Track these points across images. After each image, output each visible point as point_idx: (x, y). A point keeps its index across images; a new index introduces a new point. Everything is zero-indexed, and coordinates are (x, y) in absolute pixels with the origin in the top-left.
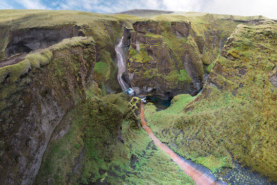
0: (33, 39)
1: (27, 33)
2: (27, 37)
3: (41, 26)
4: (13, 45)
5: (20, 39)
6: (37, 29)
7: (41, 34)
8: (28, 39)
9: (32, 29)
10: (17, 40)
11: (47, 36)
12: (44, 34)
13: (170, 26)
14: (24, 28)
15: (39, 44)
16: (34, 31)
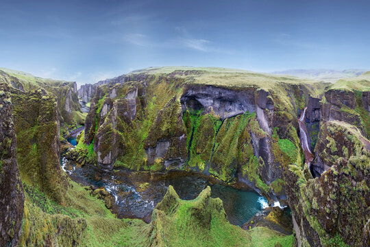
0: (207, 95)
1: (202, 88)
2: (201, 92)
3: (219, 84)
4: (186, 96)
5: (194, 93)
6: (214, 87)
7: (217, 93)
8: (203, 94)
9: (209, 86)
10: (191, 93)
11: (223, 95)
12: (220, 93)
13: (361, 98)
14: (200, 83)
15: (212, 101)
16: (211, 89)
